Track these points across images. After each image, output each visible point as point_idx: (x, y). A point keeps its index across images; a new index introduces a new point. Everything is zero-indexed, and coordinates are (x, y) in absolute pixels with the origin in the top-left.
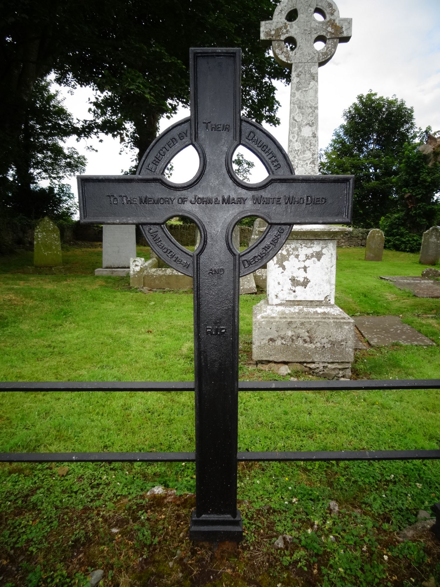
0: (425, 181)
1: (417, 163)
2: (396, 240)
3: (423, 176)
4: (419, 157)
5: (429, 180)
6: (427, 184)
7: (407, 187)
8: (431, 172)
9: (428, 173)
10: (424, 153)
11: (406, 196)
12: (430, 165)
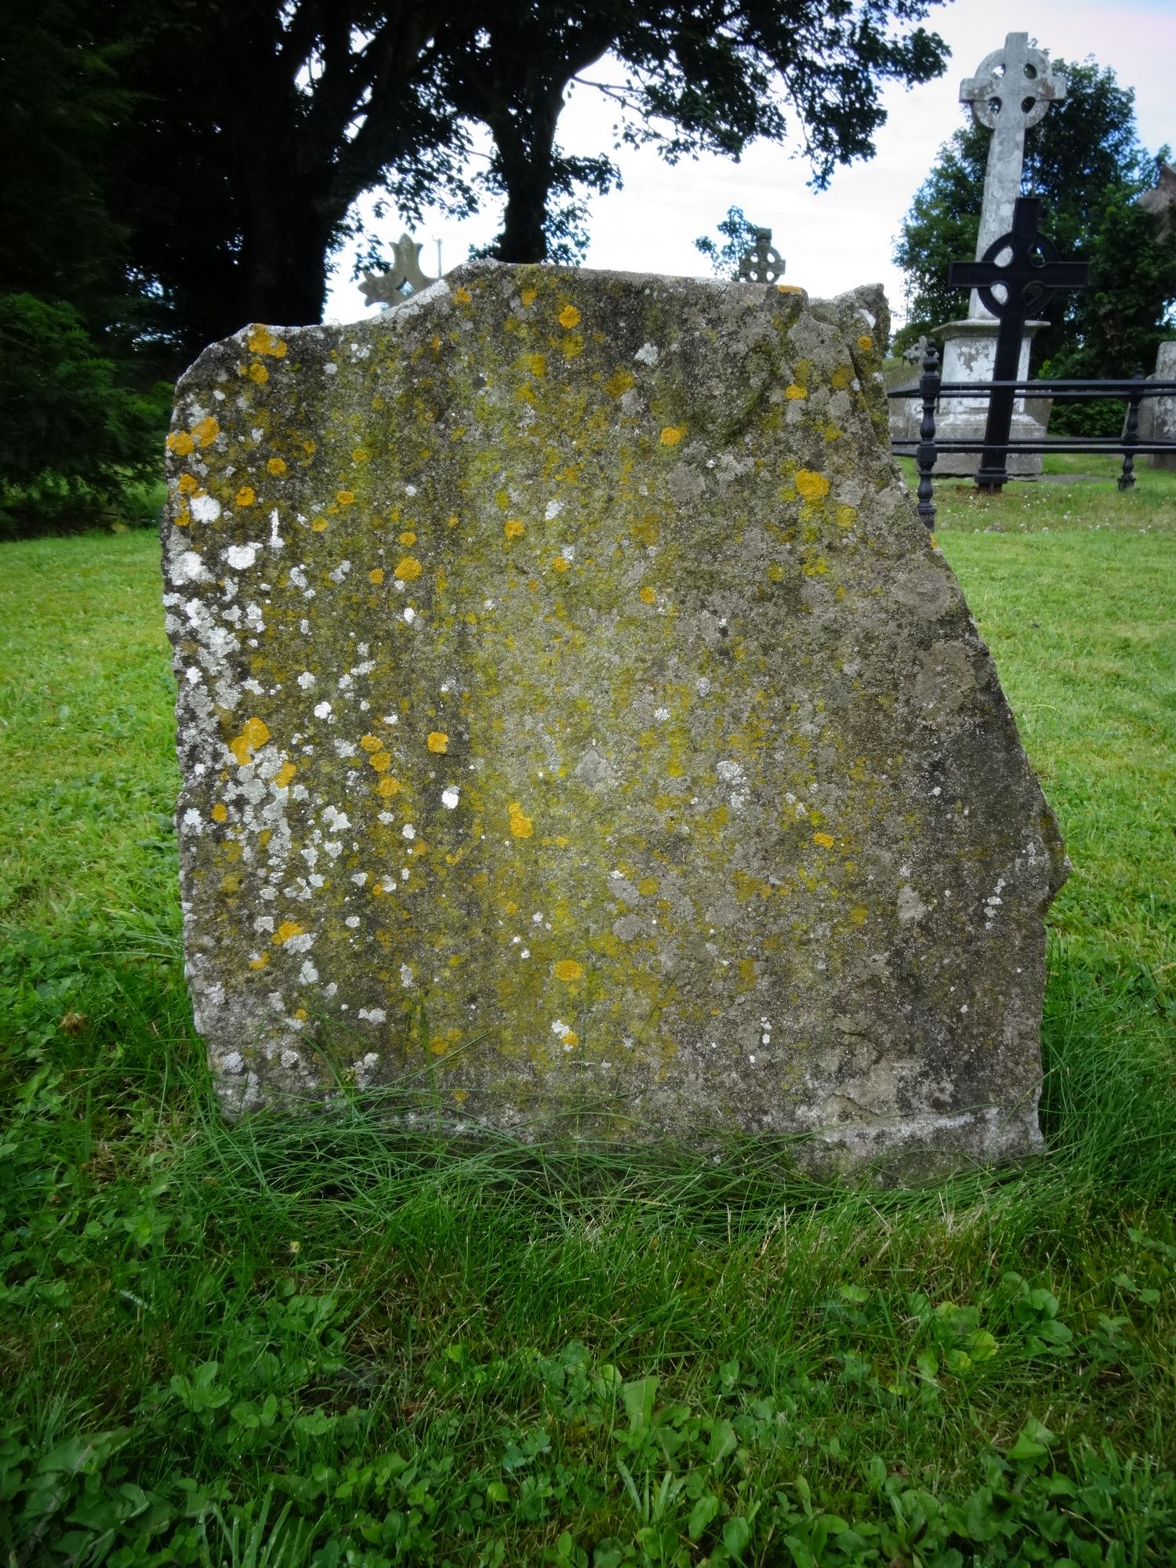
0: (1146, 276)
1: (1132, 235)
2: (1072, 411)
3: (1144, 264)
4: (1137, 218)
5: (1155, 274)
6: (1150, 283)
7: (1105, 289)
8: (1160, 256)
9: (1155, 259)
10: (1150, 210)
11: (1102, 311)
12: (1160, 239)
